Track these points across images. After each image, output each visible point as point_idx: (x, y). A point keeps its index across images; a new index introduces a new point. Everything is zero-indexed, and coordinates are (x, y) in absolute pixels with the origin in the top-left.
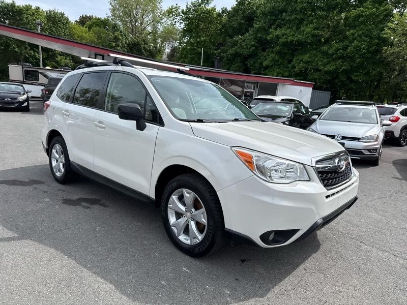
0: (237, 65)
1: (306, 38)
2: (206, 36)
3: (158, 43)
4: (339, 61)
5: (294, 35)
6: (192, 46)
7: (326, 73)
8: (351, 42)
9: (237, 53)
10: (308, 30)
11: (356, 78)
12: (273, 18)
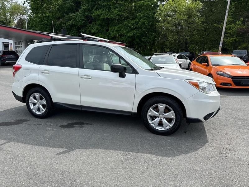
0: (74, 32)
1: (115, 16)
2: (50, 13)
3: (7, 16)
4: (135, 31)
5: (107, 15)
6: (40, 19)
7: (128, 37)
8: (139, 19)
9: (73, 24)
10: (116, 12)
11: (144, 40)
12: (93, 3)
